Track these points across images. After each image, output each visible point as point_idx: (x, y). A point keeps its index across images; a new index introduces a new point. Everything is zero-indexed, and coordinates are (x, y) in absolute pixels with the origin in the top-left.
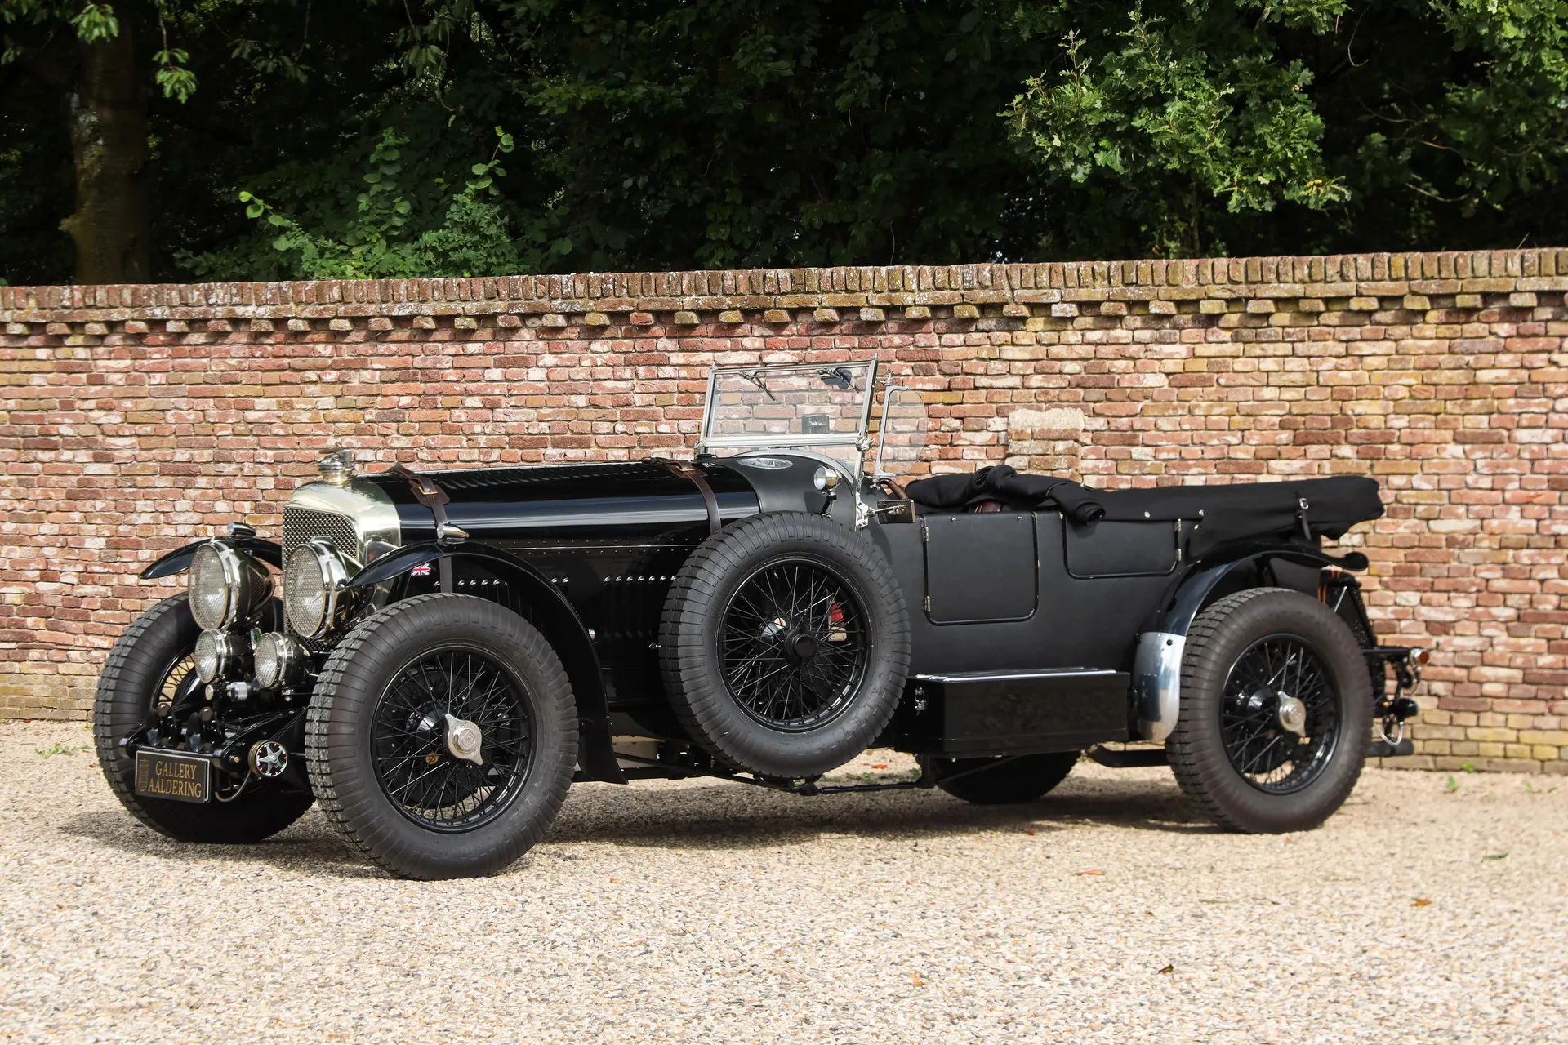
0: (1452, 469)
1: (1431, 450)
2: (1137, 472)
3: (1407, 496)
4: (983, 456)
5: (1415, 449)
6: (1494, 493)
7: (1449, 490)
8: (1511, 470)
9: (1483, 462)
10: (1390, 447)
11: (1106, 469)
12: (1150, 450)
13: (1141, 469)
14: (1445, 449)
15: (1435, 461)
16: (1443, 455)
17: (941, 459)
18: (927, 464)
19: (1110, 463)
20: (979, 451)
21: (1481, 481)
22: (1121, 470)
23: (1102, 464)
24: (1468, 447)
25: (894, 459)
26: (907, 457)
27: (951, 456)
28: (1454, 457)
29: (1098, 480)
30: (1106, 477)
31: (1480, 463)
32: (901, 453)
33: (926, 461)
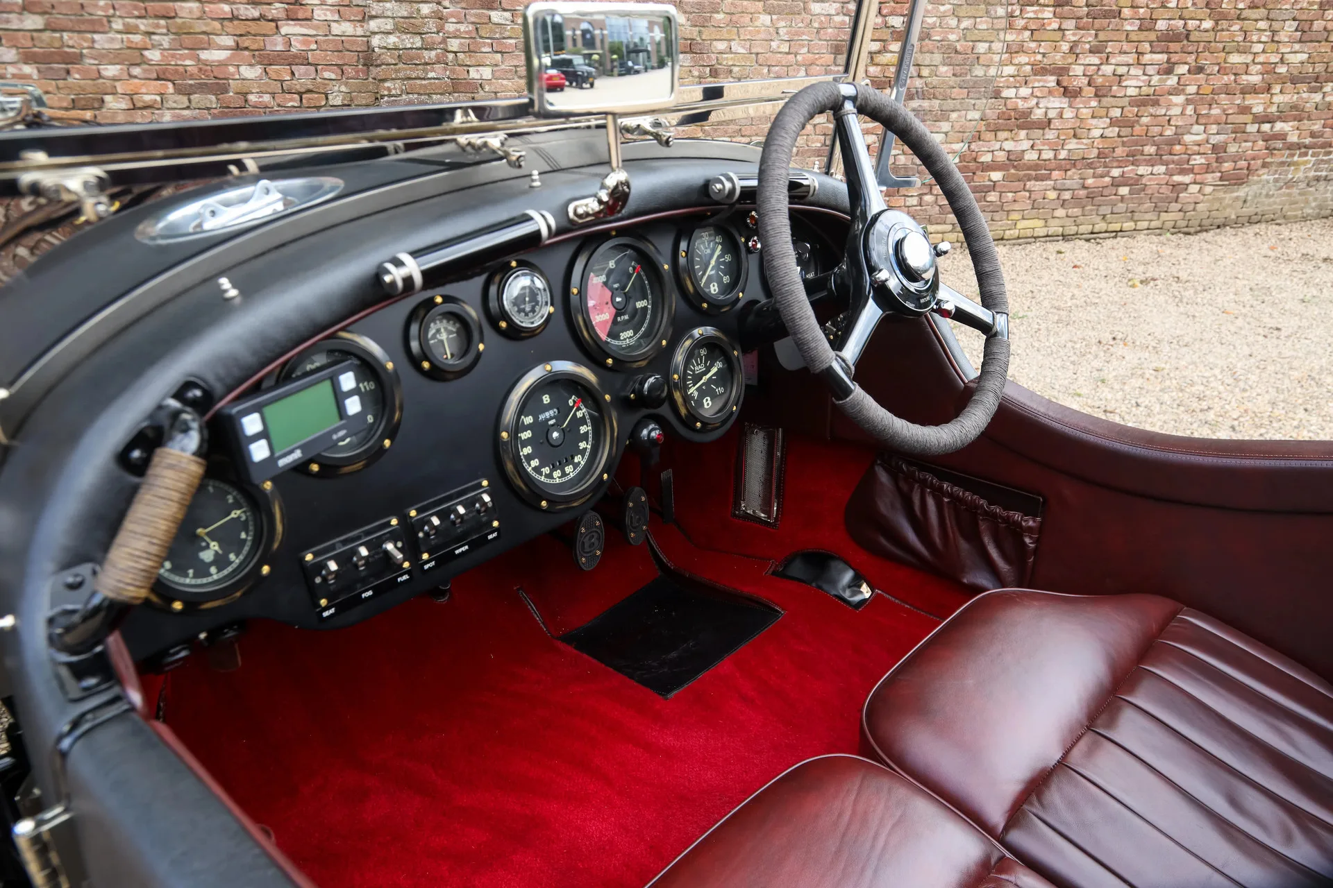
0: (762, 36)
1: (747, 19)
2: (497, 36)
3: (727, 58)
4: (336, 17)
5: (735, 18)
6: (790, 56)
7: (757, 54)
8: (804, 37)
9: (785, 30)
10: (715, 15)
11: (466, 32)
12: (508, 15)
13: (501, 33)
14: (759, 18)
15: (749, 28)
16: (757, 23)
17: (289, 18)
18: (273, 24)
19: (471, 27)
20: (331, 11)
21: (782, 46)
22: (482, 33)
23: (462, 28)
24: (774, 17)
25: (234, 18)
26: (250, 16)
27: (300, 16)
28: (764, 26)
29: (461, 44)
30: (468, 41)
31: (782, 31)
32: (241, 12)
33: (272, 20)
